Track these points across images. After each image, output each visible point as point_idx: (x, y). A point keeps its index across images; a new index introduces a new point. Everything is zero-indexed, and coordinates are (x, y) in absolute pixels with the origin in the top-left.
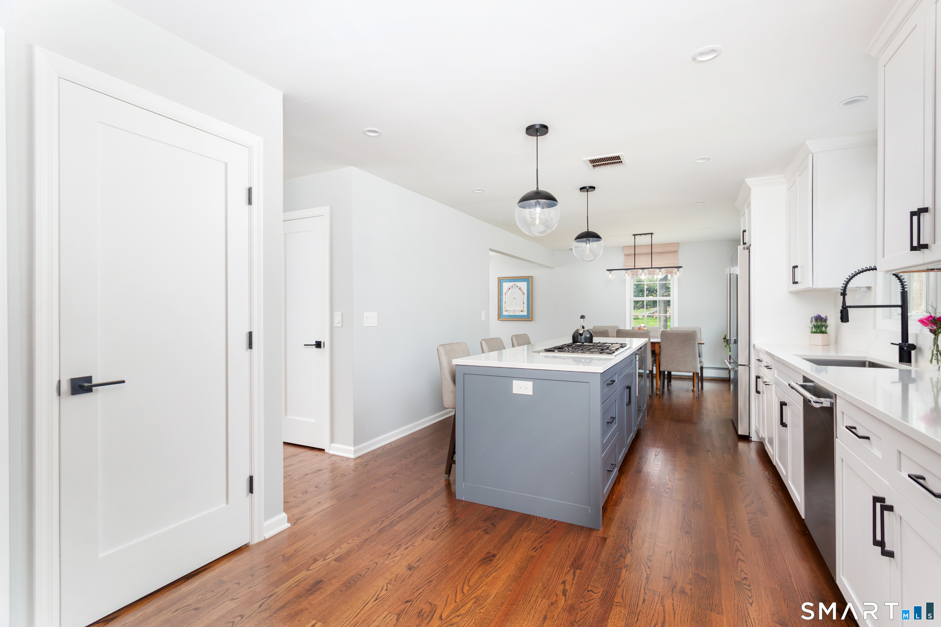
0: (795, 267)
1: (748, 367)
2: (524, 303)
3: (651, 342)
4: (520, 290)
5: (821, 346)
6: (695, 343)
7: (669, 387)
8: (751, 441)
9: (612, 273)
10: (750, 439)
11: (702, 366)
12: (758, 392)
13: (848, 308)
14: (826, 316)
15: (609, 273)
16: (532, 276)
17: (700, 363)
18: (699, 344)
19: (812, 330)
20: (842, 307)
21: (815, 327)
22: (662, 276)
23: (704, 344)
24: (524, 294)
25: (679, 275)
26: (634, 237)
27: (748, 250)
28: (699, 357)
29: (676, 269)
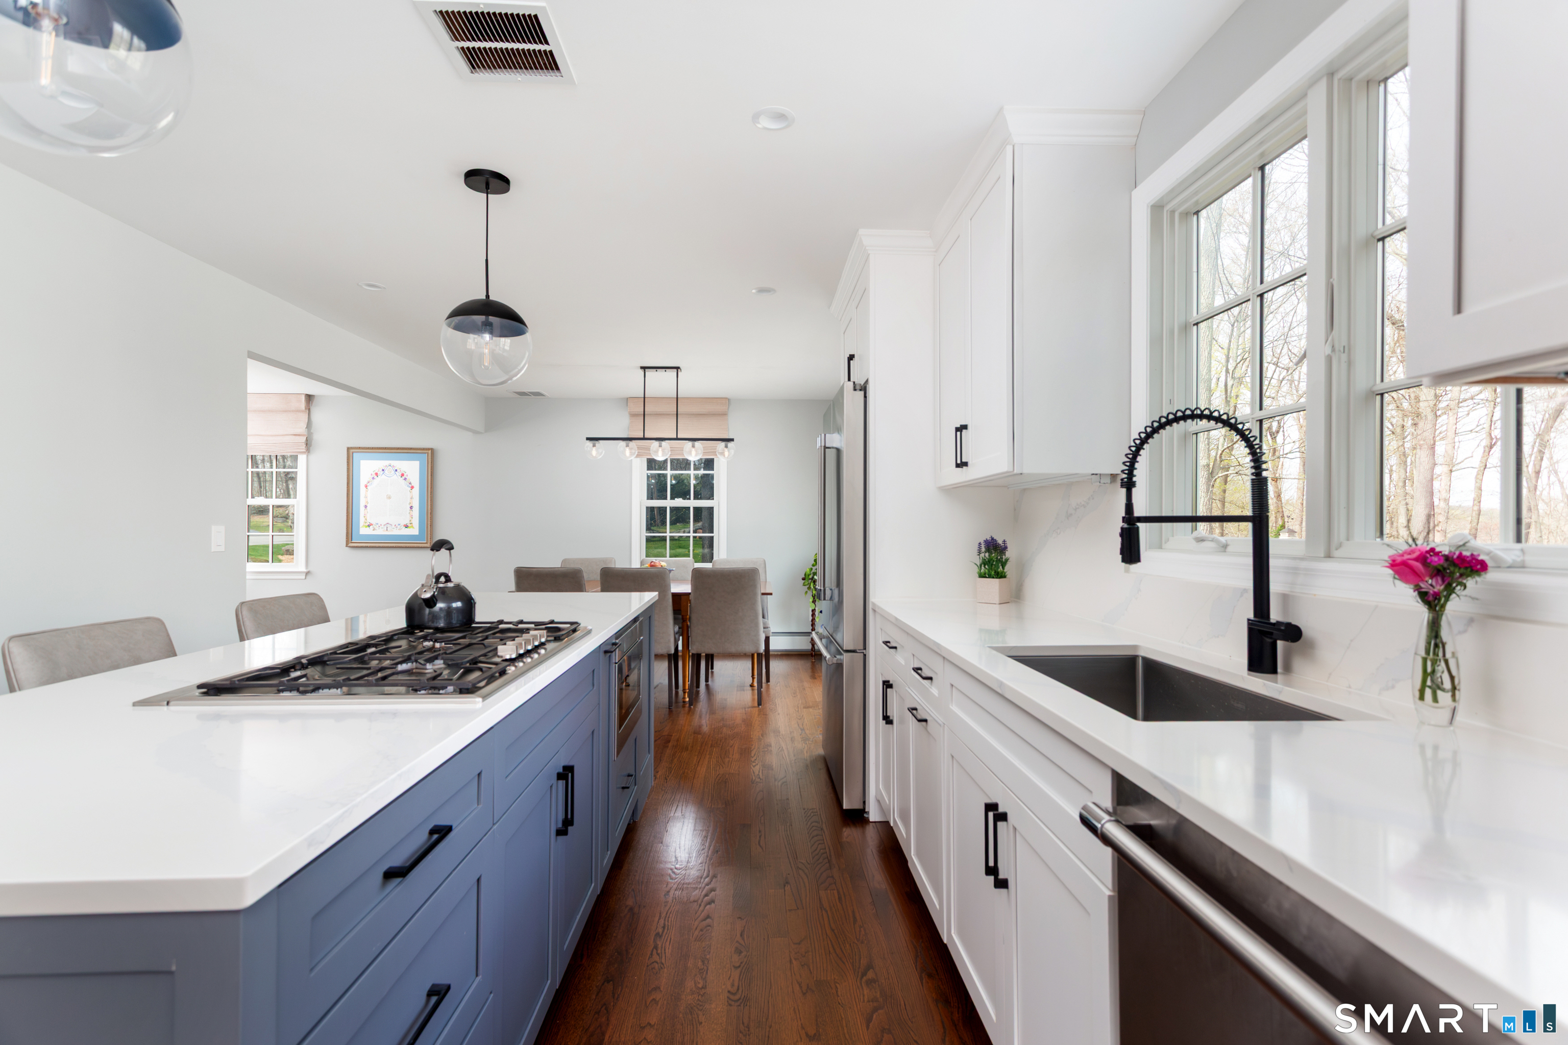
0: (961, 429)
1: (862, 654)
2: (411, 508)
3: (672, 593)
4: (403, 477)
5: (997, 606)
6: (755, 594)
7: (708, 682)
8: (867, 821)
9: (597, 445)
10: (865, 815)
11: (768, 636)
12: (888, 720)
13: (1139, 524)
14: (1004, 541)
15: (592, 445)
16: (432, 450)
17: (765, 630)
18: (763, 594)
19: (980, 570)
20: (1124, 520)
21: (984, 563)
22: (696, 455)
23: (771, 594)
24: (412, 487)
25: (729, 455)
26: (642, 372)
27: (862, 393)
28: (763, 617)
29: (723, 444)
